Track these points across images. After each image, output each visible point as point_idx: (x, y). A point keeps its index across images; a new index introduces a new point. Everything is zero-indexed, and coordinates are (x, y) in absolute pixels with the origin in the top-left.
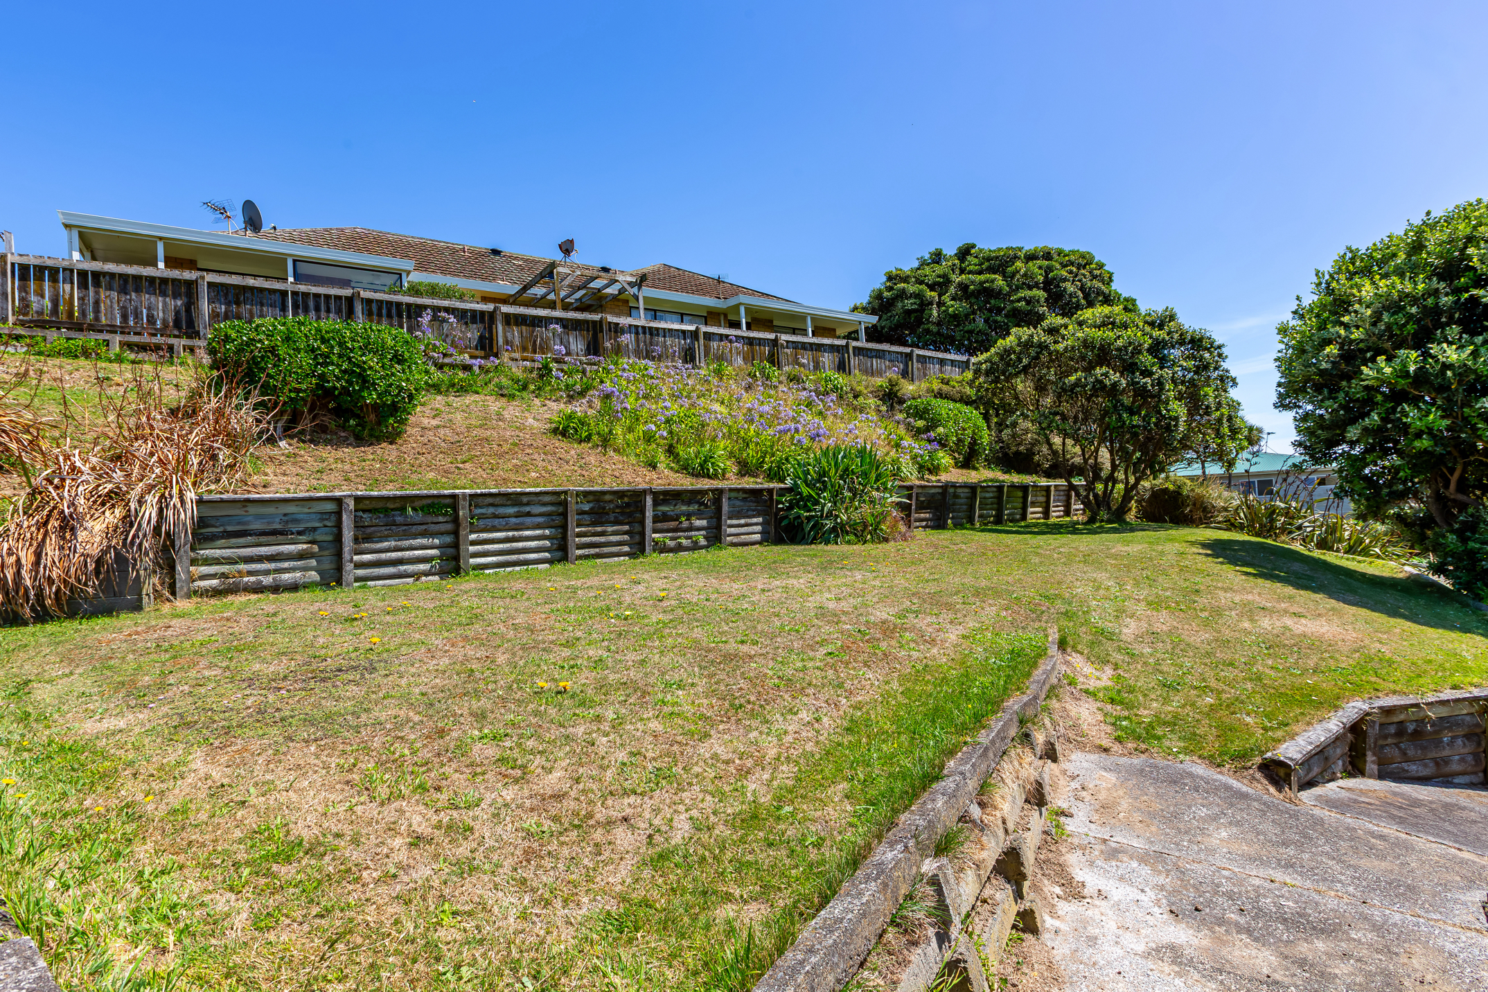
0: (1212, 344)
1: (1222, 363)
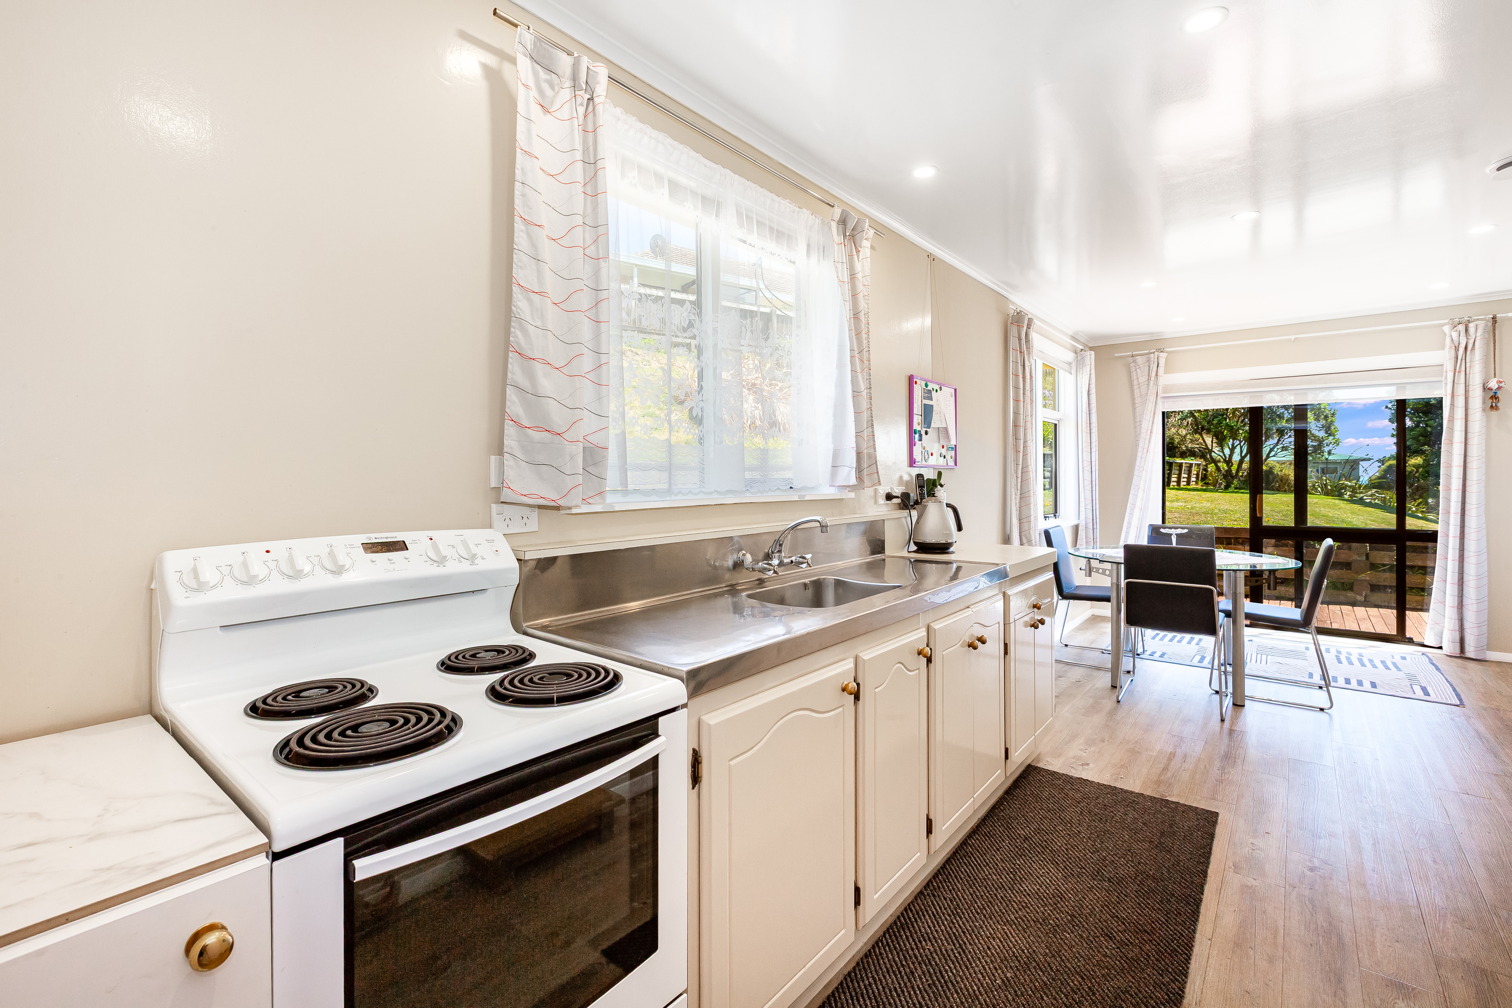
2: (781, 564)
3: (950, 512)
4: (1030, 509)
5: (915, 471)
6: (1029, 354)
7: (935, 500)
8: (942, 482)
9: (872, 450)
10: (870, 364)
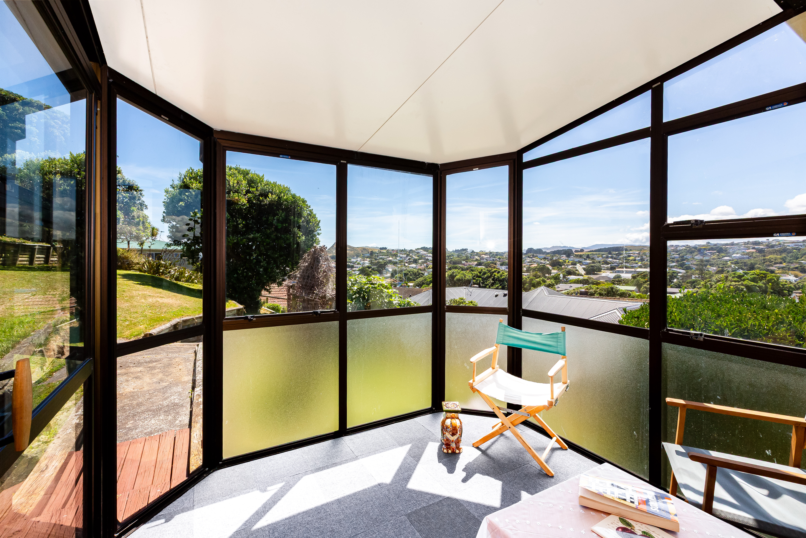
0: (138, 188)
1: (142, 198)
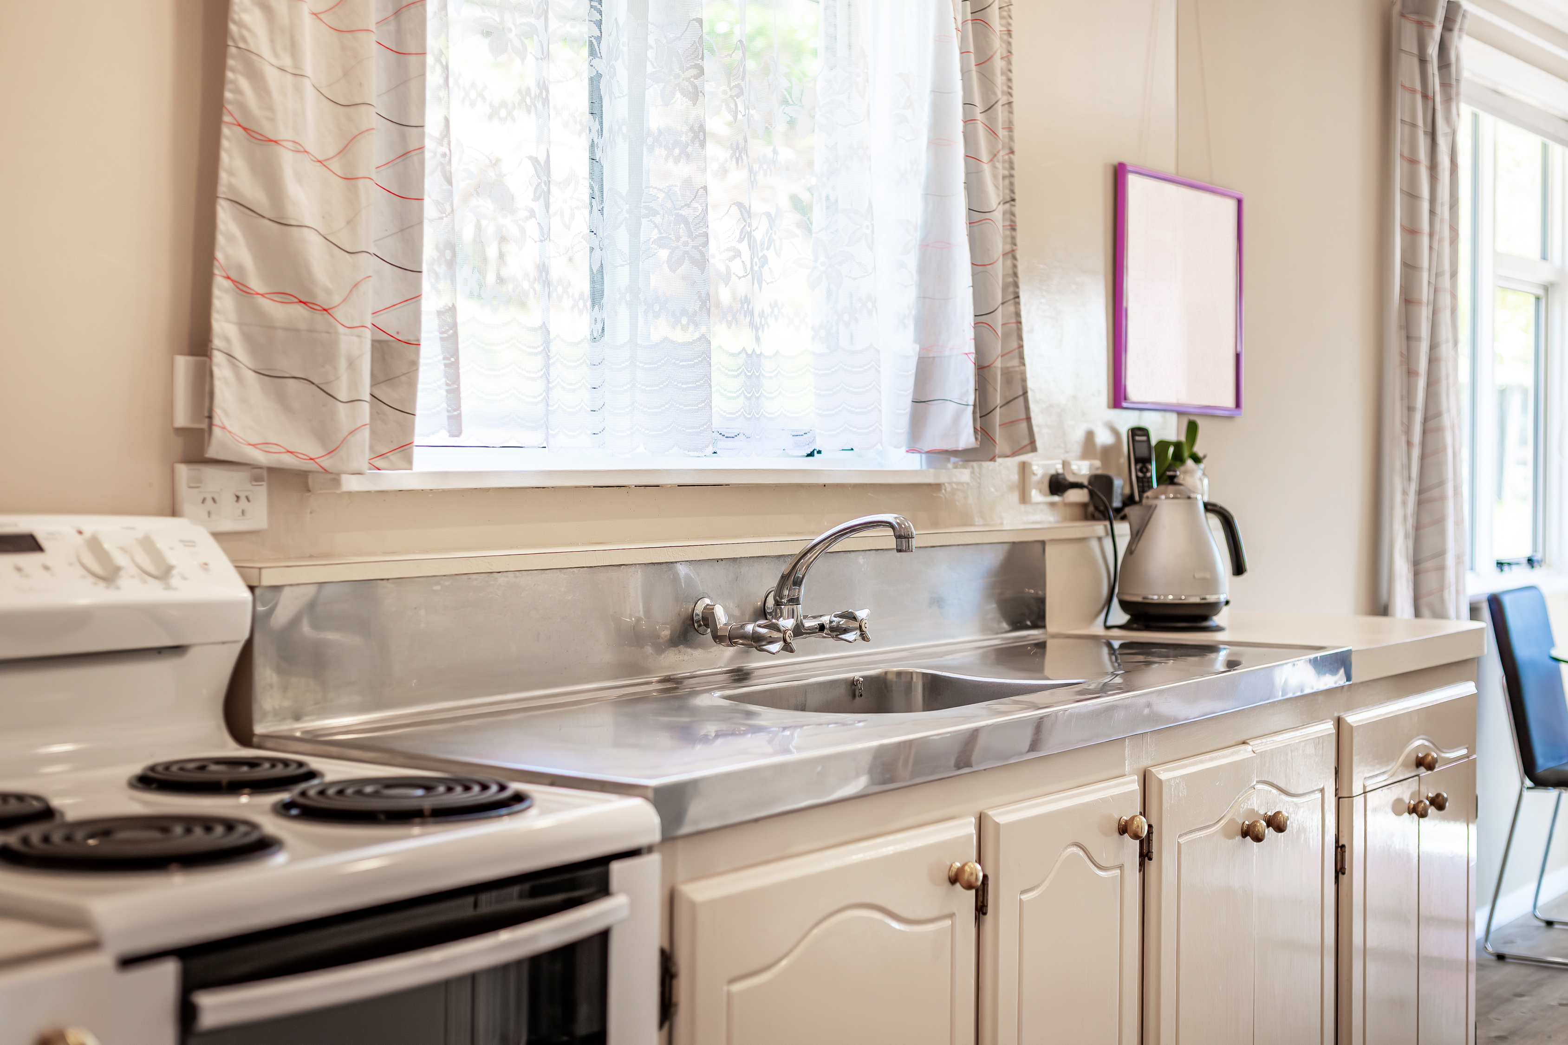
2: (799, 631)
3: (1214, 526)
4: (1442, 533)
5: (1126, 420)
6: (1448, 100)
7: (1176, 493)
8: (1198, 449)
9: (1015, 362)
10: (1011, 138)
